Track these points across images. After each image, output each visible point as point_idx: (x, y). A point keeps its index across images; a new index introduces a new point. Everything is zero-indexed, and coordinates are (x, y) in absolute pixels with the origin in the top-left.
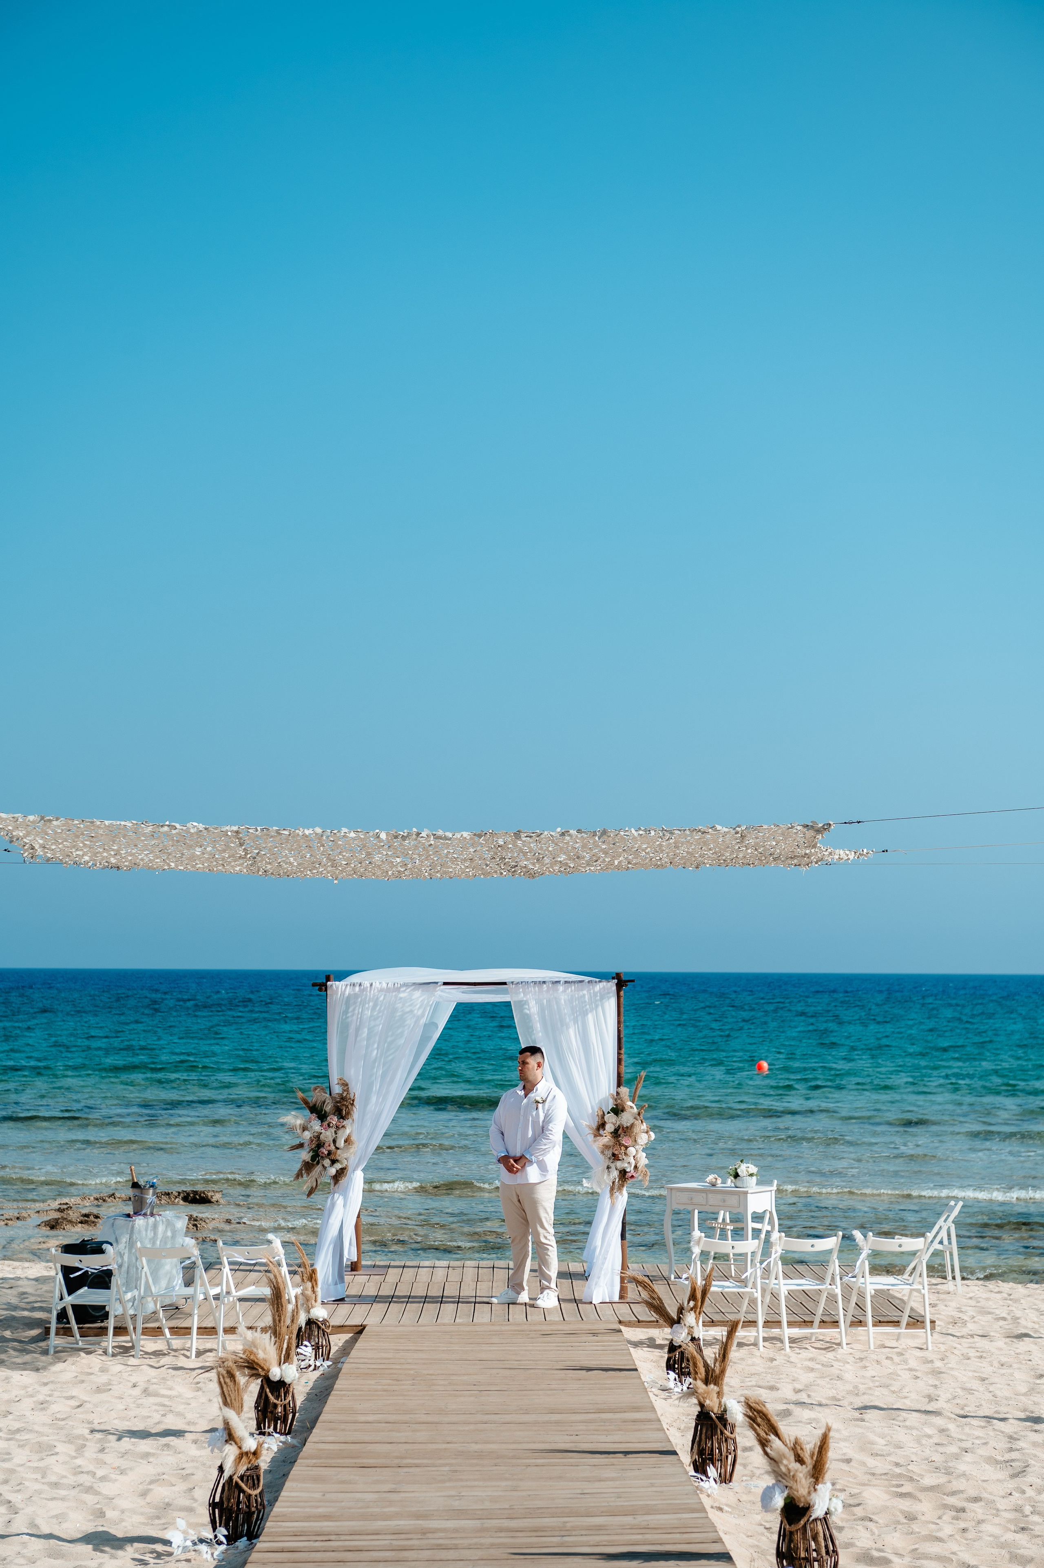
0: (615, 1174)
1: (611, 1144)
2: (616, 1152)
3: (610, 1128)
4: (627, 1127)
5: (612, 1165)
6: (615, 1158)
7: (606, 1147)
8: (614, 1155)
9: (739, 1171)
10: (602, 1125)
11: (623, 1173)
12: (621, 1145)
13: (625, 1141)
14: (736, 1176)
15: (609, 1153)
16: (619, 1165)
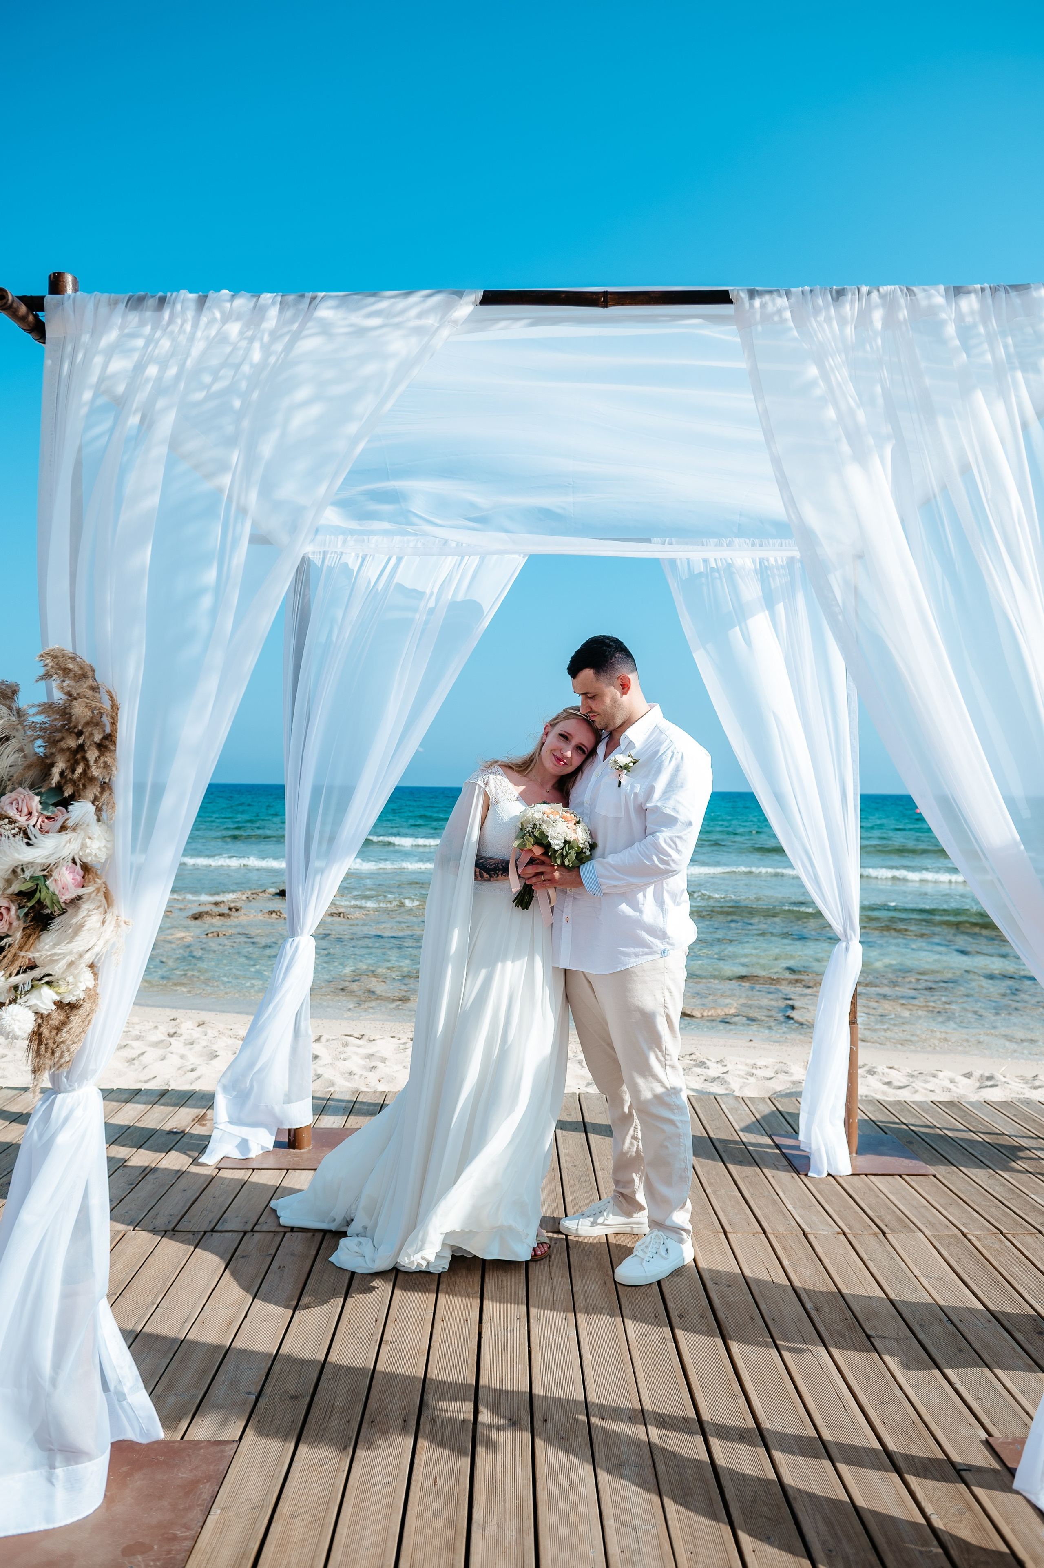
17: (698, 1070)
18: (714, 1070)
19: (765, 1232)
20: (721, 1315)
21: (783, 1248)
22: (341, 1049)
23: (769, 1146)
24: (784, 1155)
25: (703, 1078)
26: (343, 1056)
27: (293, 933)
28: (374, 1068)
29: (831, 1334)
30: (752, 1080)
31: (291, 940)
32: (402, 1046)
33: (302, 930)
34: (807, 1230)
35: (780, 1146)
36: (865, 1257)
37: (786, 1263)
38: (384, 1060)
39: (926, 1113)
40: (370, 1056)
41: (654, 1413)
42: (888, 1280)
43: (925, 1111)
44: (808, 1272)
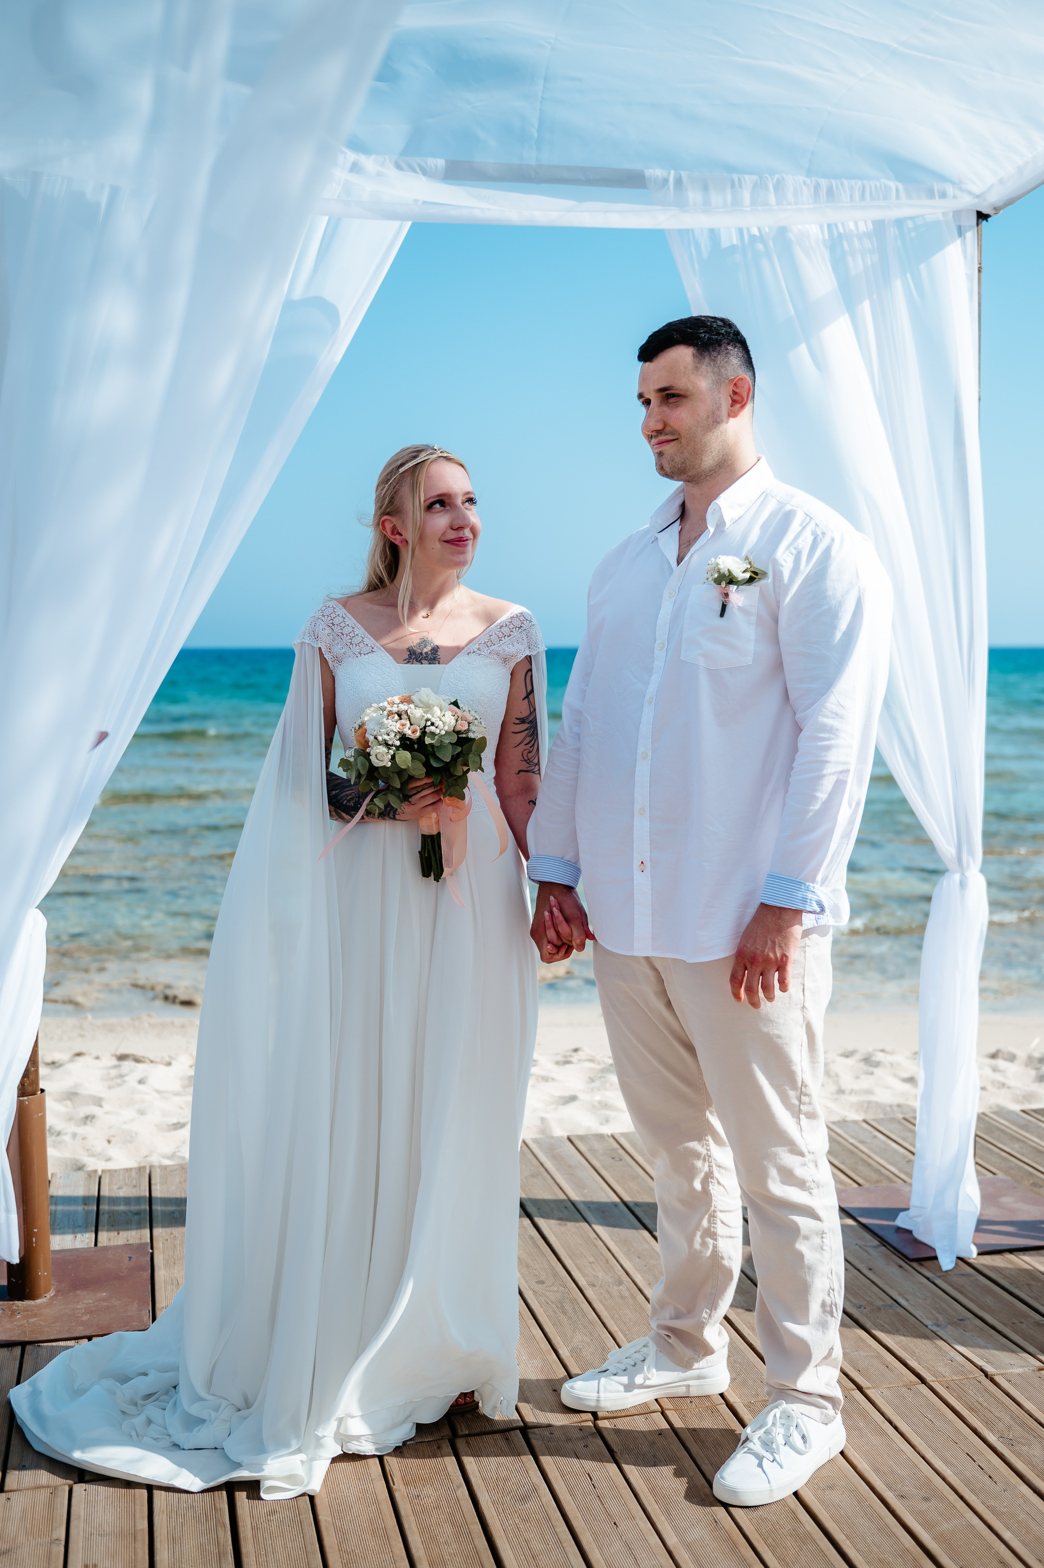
19: (923, 1381)
28: (88, 1119)
32: (113, 1072)
34: (990, 1369)
35: (851, 1212)
38: (98, 1102)
39: (1027, 1131)
43: (1024, 1127)
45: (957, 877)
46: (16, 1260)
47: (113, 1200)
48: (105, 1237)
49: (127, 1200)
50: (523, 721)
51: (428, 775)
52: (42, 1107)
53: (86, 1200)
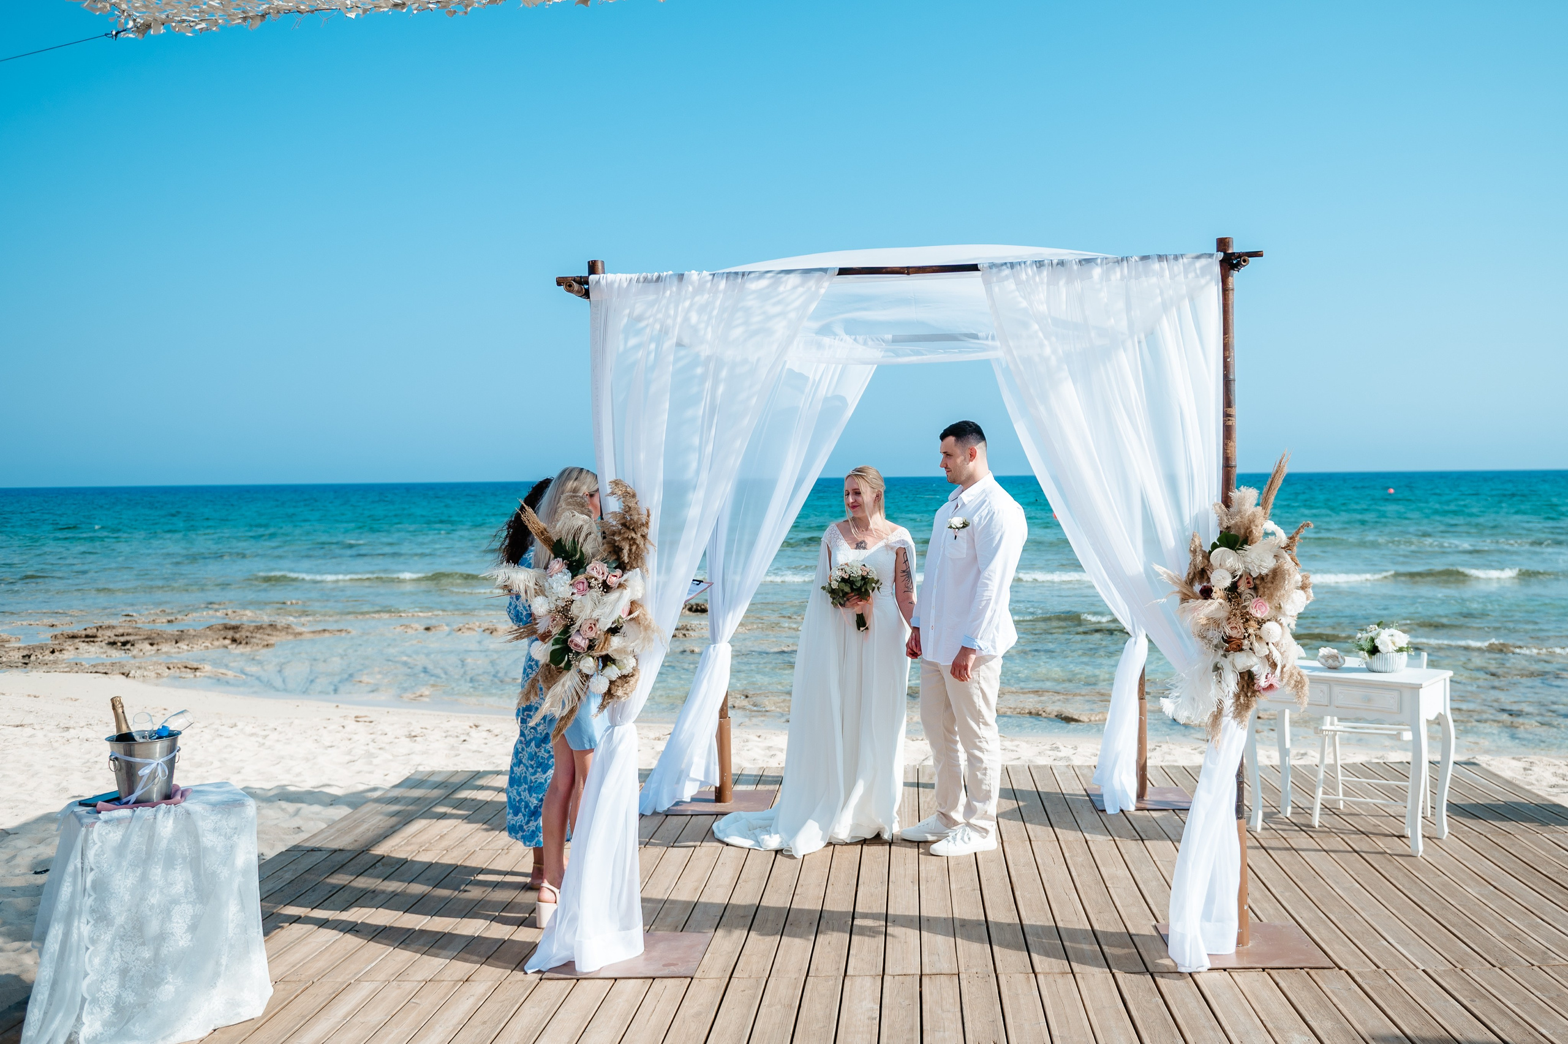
0: (1231, 683)
1: (1223, 614)
2: (1234, 634)
3: (1220, 580)
4: (1262, 578)
5: (1225, 663)
6: (1232, 645)
7: (1215, 622)
8: (1228, 640)
9: (1378, 642)
10: (1201, 574)
11: (1248, 680)
12: (1246, 618)
13: (1259, 609)
14: (1374, 651)
15: (1216, 636)
16: (1243, 661)
17: (1051, 753)
18: (1065, 752)
19: (1058, 840)
20: (1014, 879)
21: (1068, 848)
22: (742, 744)
23: (1083, 796)
24: (1091, 800)
25: (1052, 758)
26: (746, 748)
27: (714, 639)
29: (1083, 886)
30: (1093, 758)
31: (712, 646)
33: (721, 639)
34: (1090, 839)
35: (1090, 795)
36: (1123, 851)
37: (1066, 855)
40: (769, 748)
41: (960, 919)
42: (1133, 862)
44: (1080, 859)
45: (1133, 640)
46: (718, 785)
47: (766, 776)
48: (760, 787)
49: (773, 777)
50: (904, 572)
51: (852, 592)
52: (729, 724)
53: (756, 776)
